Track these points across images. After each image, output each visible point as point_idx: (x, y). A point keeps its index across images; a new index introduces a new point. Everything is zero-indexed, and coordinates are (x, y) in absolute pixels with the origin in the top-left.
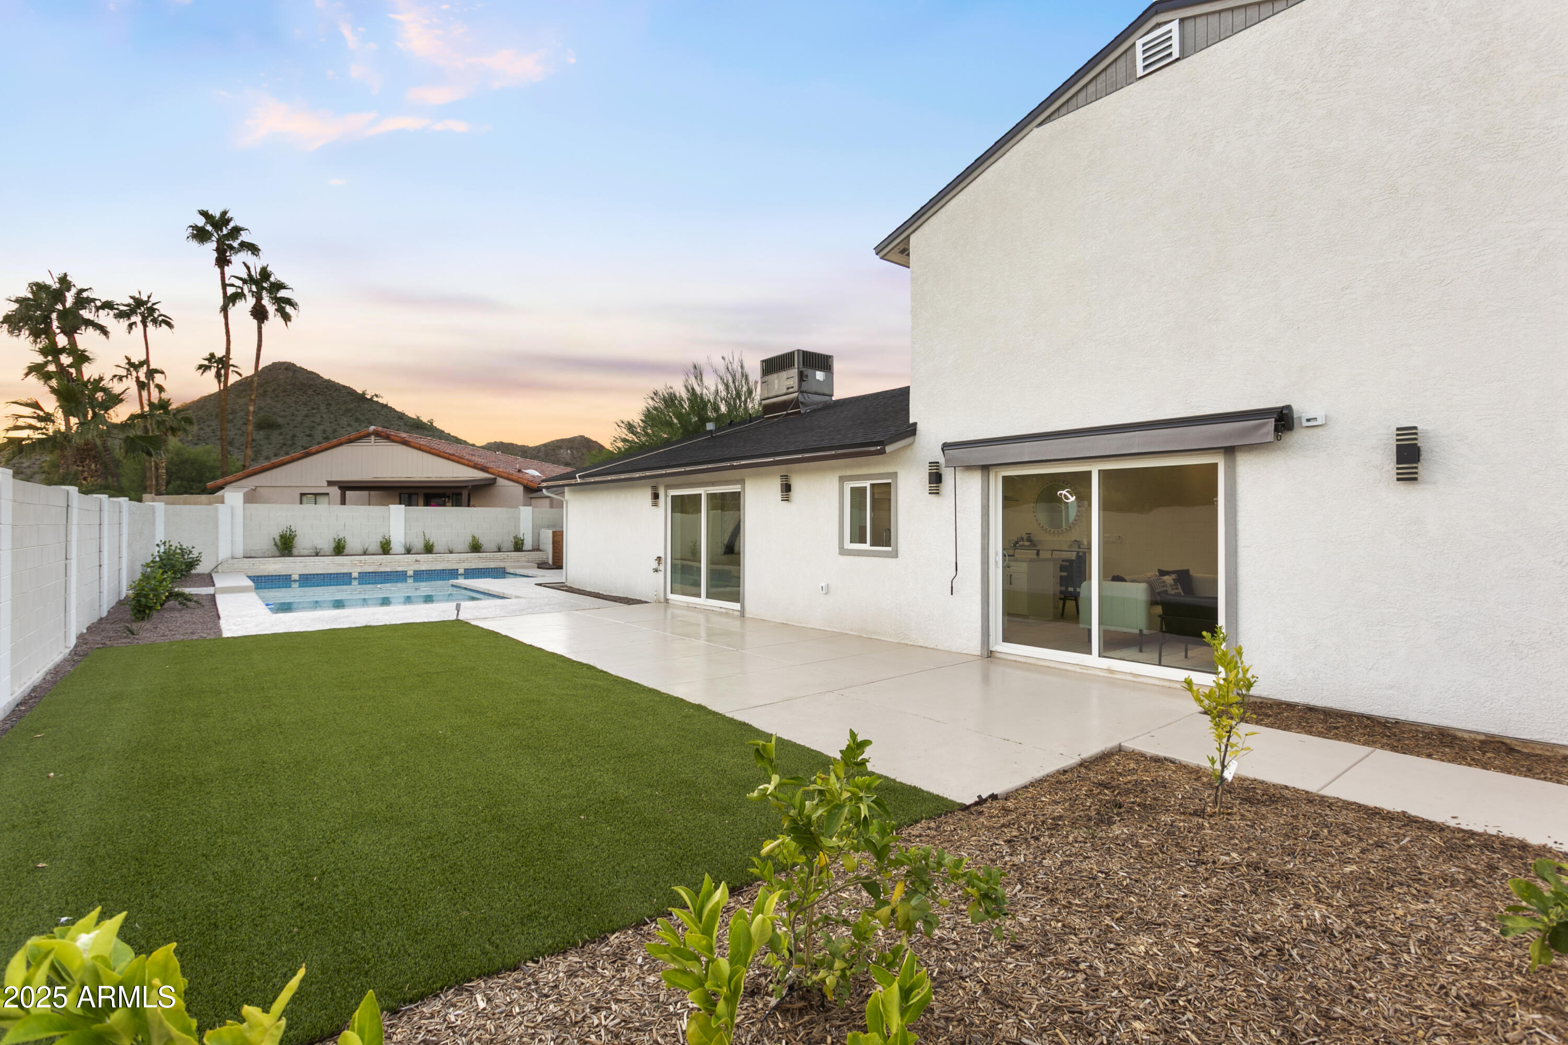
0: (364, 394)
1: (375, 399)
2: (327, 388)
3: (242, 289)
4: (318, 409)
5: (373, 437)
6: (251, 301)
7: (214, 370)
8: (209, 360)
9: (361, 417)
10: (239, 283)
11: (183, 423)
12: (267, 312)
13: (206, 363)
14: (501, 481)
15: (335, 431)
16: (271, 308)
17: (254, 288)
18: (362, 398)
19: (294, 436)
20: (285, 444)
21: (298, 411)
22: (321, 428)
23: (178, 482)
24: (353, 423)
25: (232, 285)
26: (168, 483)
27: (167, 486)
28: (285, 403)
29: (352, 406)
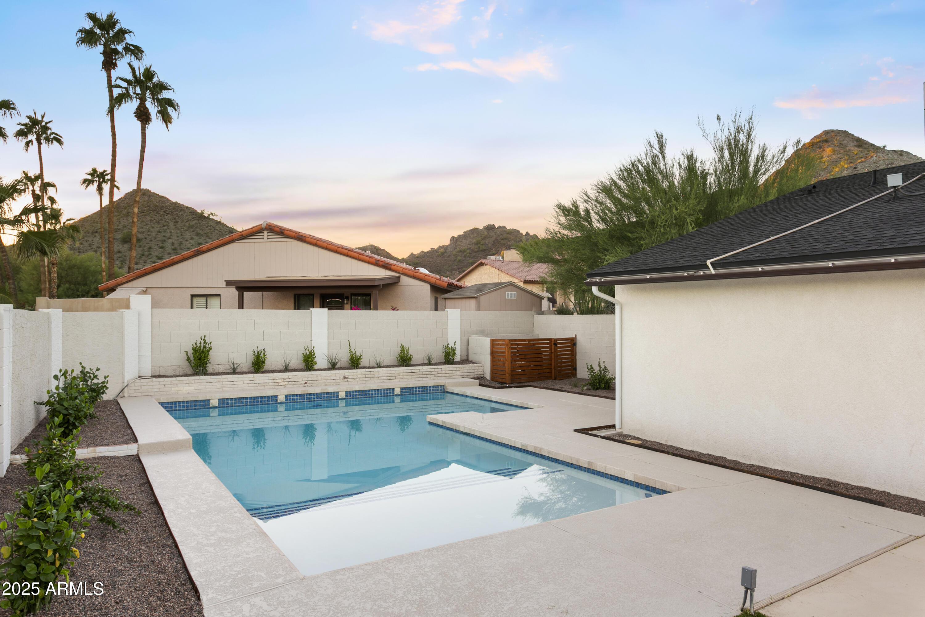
0: (202, 213)
1: (211, 217)
2: (174, 209)
3: (127, 89)
4: (168, 226)
5: (266, 233)
6: (134, 104)
7: (96, 184)
8: (92, 175)
9: (200, 232)
10: (125, 85)
11: (71, 231)
12: (149, 114)
13: (89, 177)
14: (405, 280)
15: (181, 243)
16: (153, 109)
17: (138, 91)
18: (201, 216)
19: (150, 248)
20: (143, 255)
21: (153, 228)
22: (170, 241)
23: (67, 285)
24: (194, 237)
25: (119, 86)
26: (59, 286)
27: (58, 289)
28: (143, 221)
29: (193, 223)
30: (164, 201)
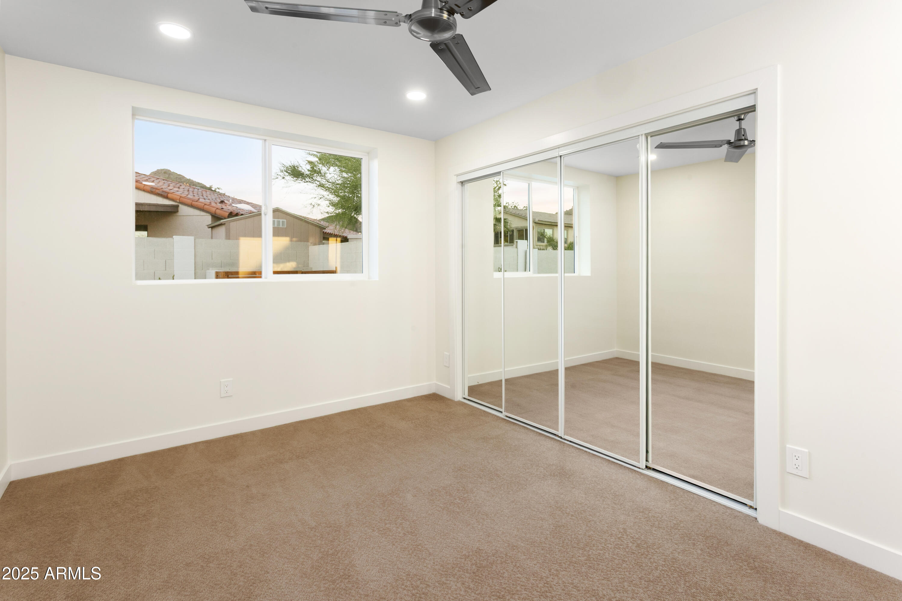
1: (217, 190)
14: (184, 209)
30: (180, 178)
